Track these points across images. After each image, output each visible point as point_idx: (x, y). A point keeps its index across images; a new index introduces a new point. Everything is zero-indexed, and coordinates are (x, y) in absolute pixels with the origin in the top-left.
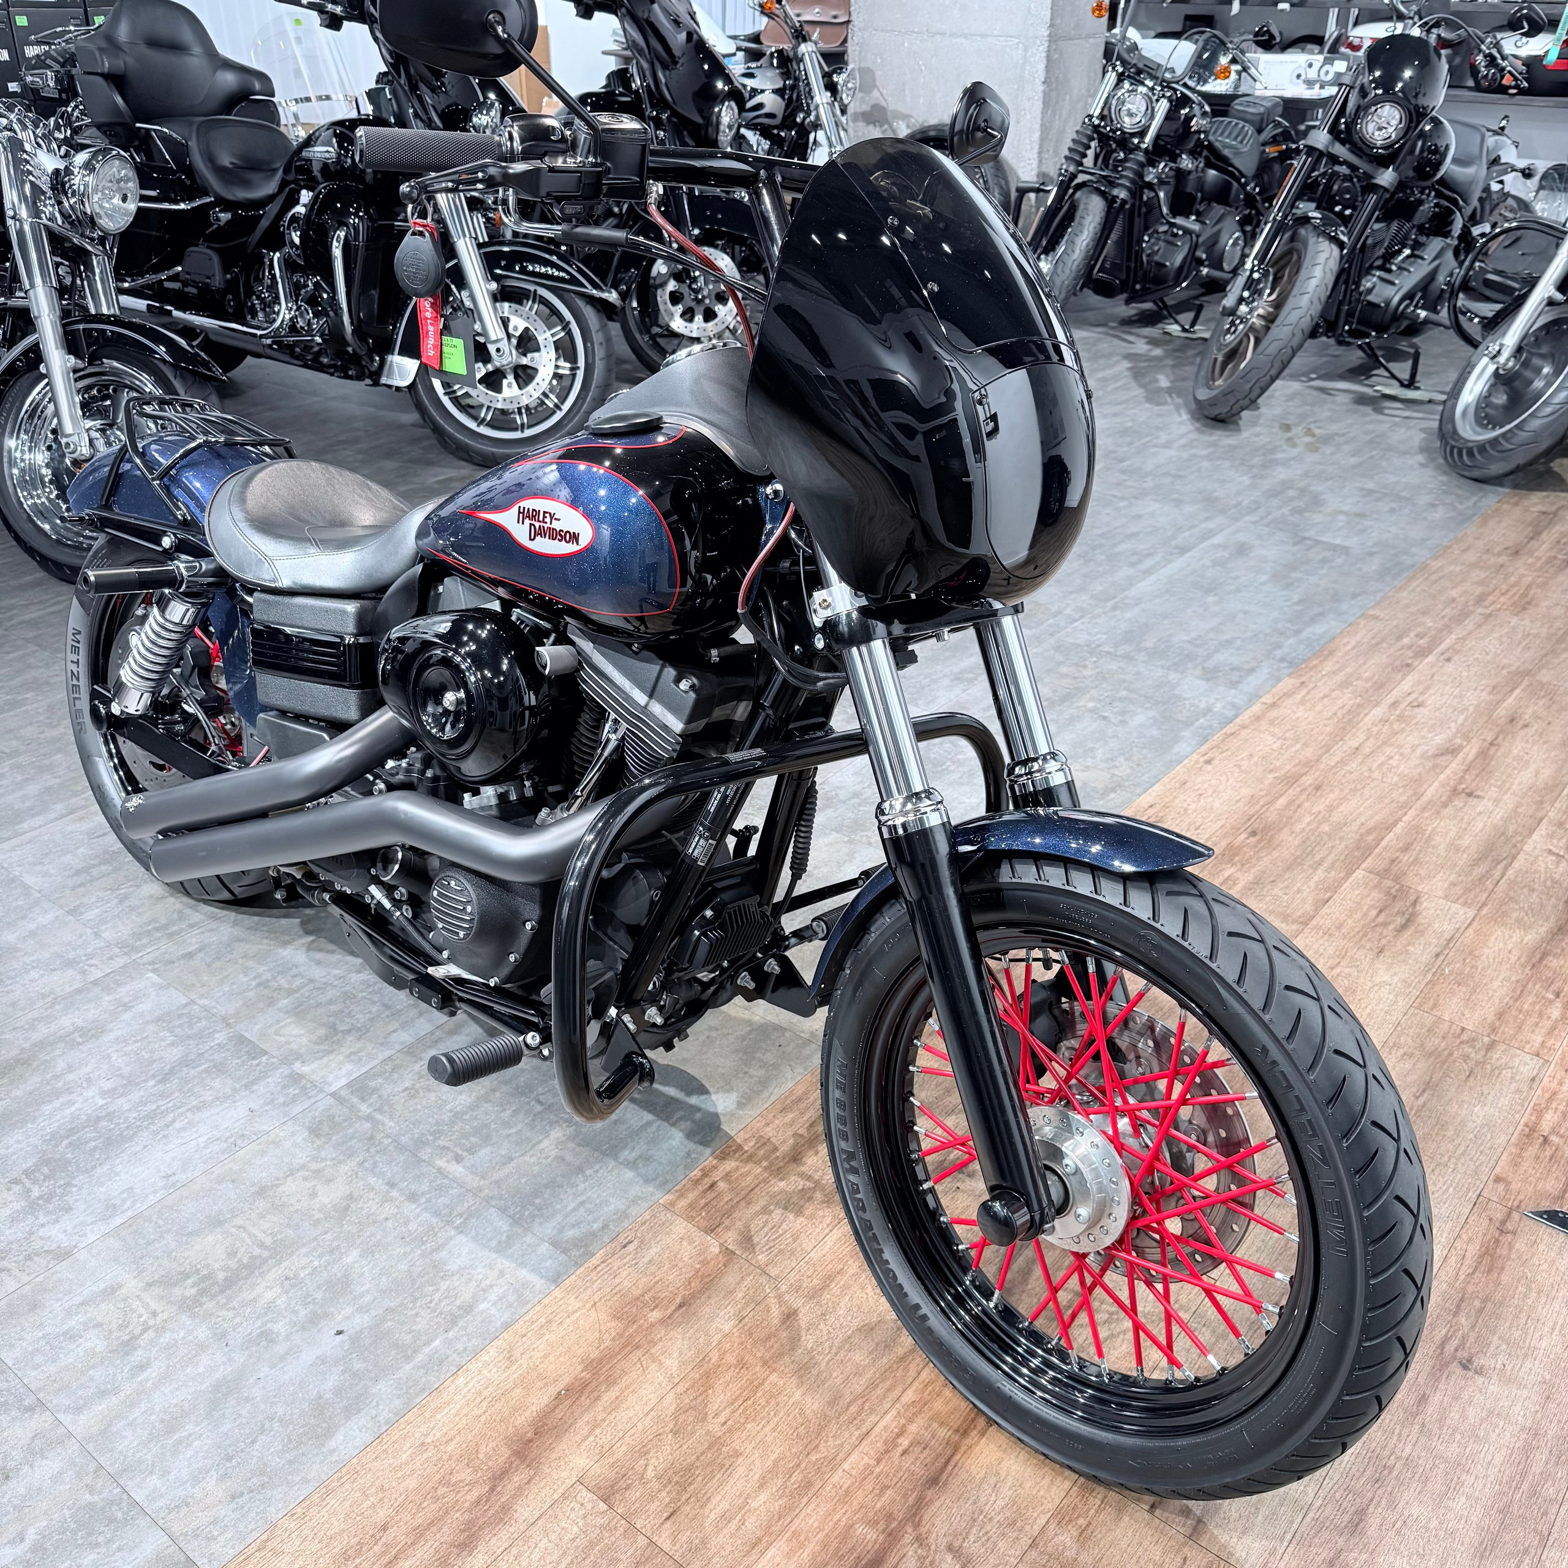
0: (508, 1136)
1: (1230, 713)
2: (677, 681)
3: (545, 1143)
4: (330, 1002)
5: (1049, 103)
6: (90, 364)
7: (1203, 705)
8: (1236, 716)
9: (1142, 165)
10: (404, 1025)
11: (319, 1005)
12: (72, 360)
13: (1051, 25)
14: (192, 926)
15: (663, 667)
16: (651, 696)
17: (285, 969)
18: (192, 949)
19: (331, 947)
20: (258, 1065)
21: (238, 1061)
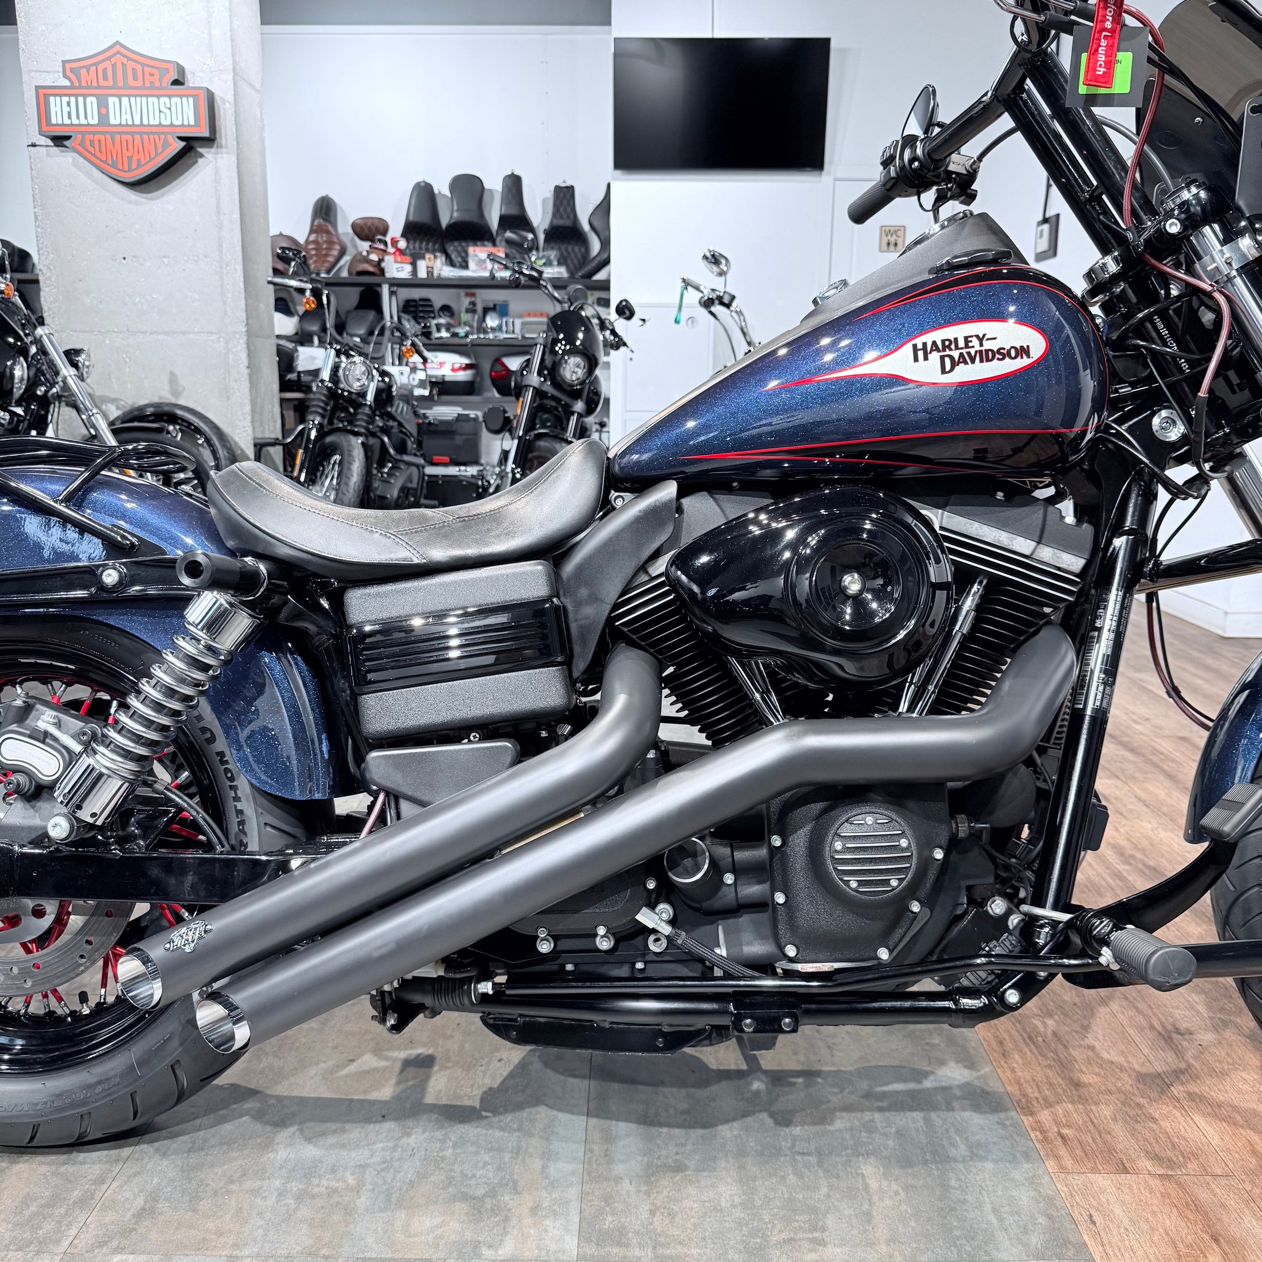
0: (828, 1196)
3: (874, 1184)
4: (422, 1176)
5: (253, 383)
10: (547, 1156)
11: (411, 1185)
13: (247, 324)
14: (100, 1181)
16: (1040, 540)
17: (309, 1171)
18: (140, 1202)
19: (332, 1126)
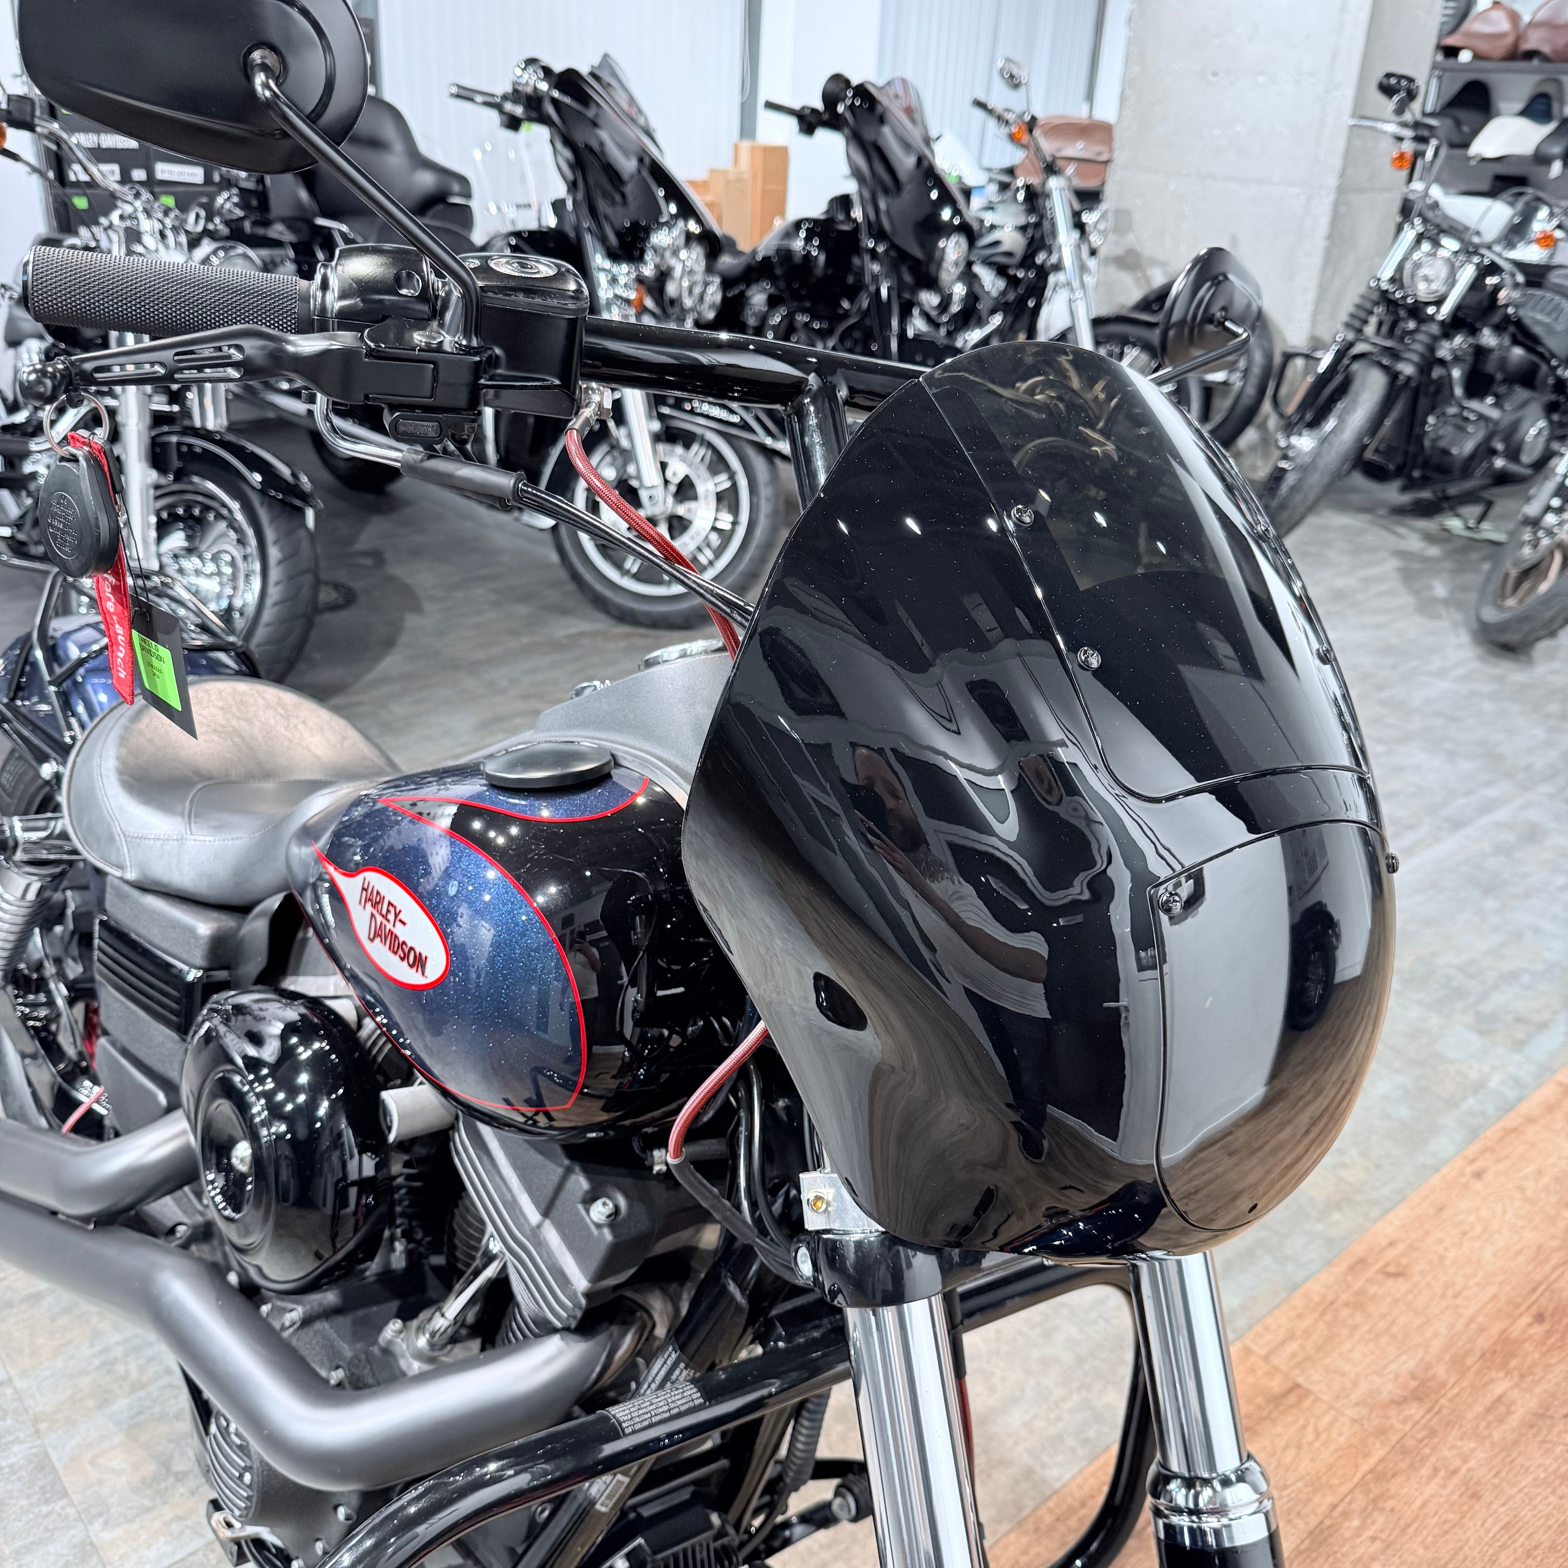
1: (1511, 1094)
2: (589, 1200)
5: (1331, 259)
6: (177, 479)
7: (1474, 1075)
8: (1520, 1100)
9: (1435, 339)
12: (153, 476)
13: (1343, 175)
15: (569, 1171)
16: (546, 1214)
20: (47, 1515)
21: (24, 1502)
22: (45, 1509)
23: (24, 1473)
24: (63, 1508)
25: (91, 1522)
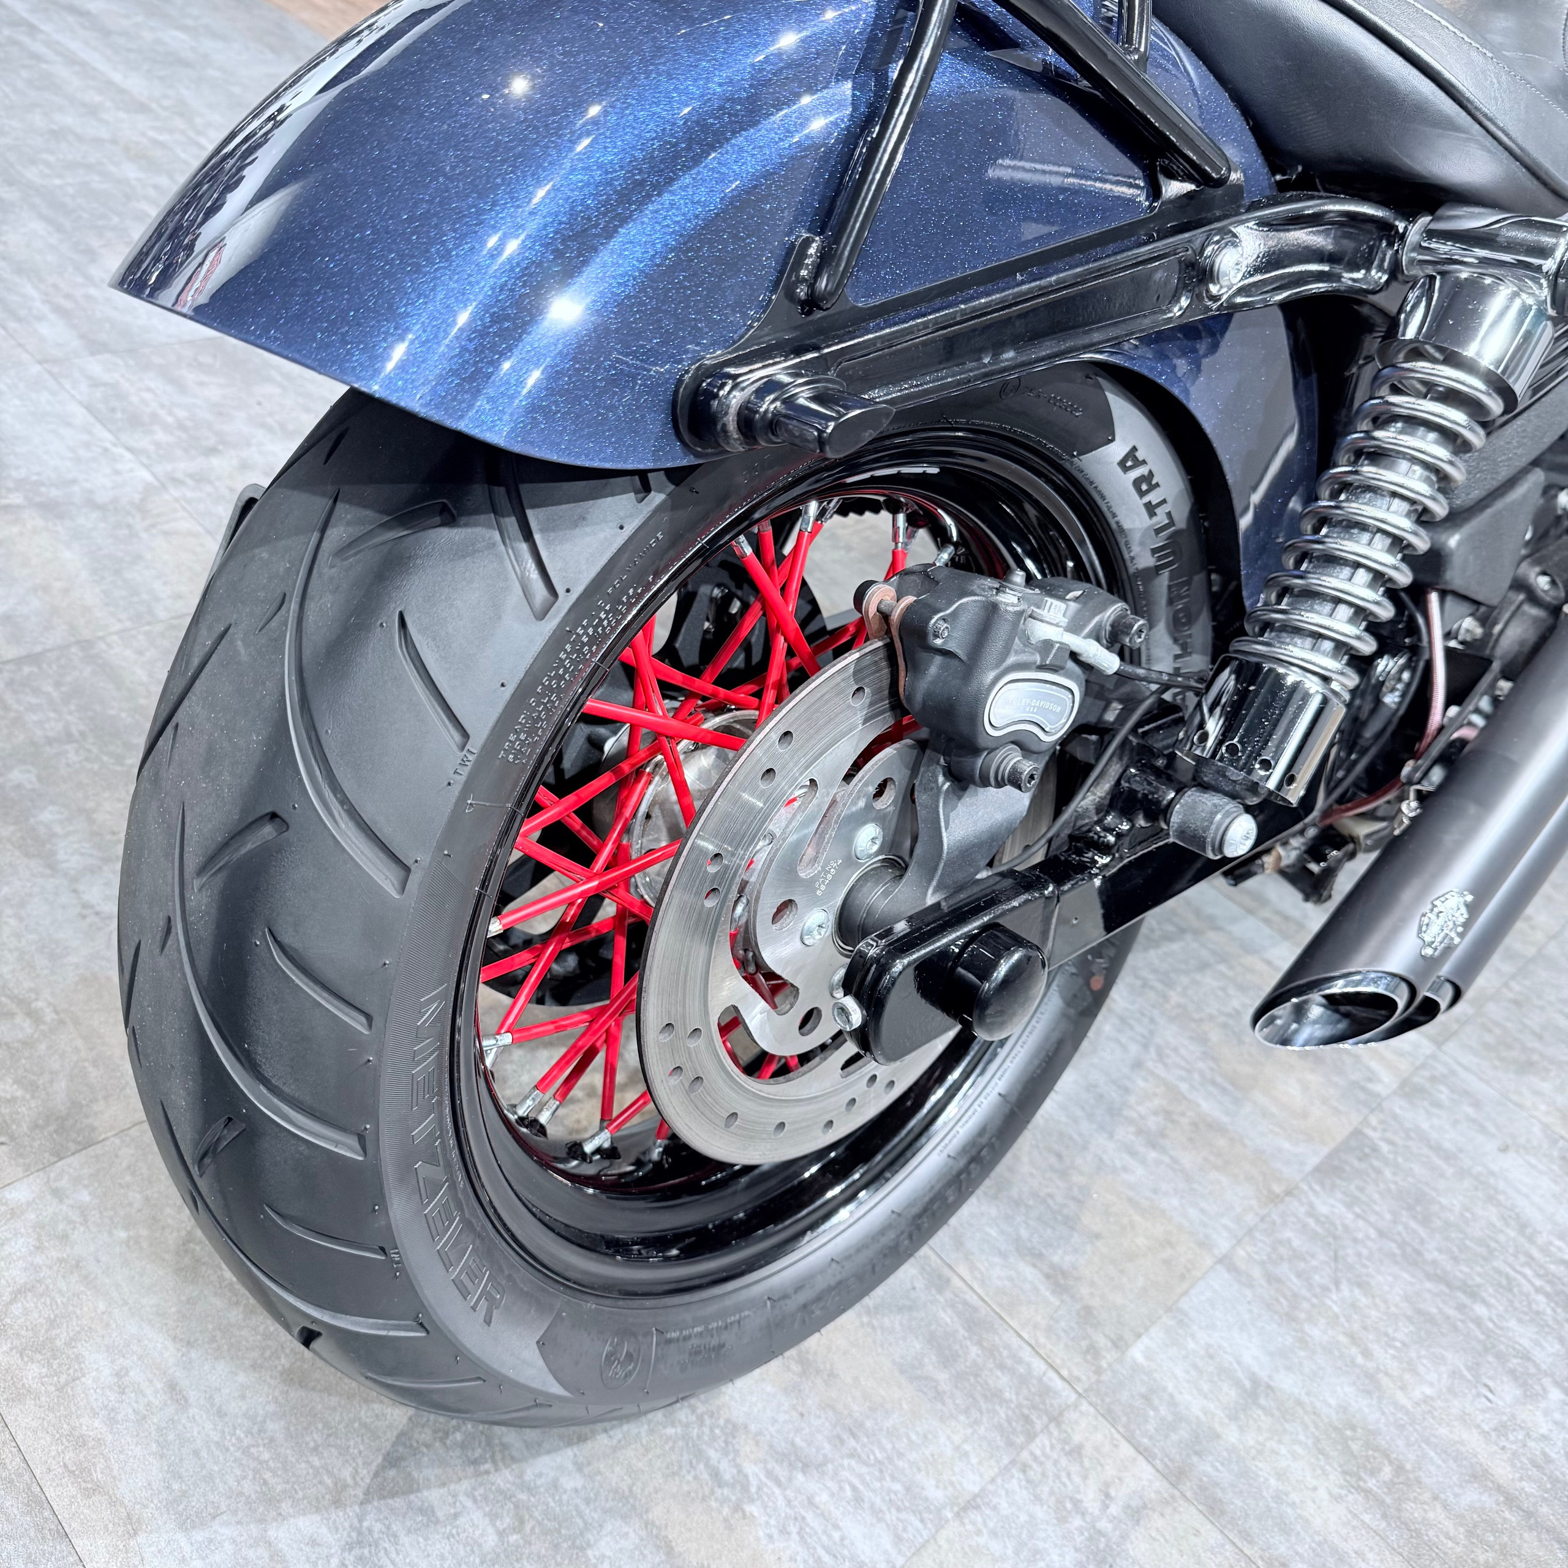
20: (1390, 1142)
21: (1388, 1173)
22: (1385, 1148)
23: (1352, 1187)
24: (1375, 1129)
25: (1378, 1095)
